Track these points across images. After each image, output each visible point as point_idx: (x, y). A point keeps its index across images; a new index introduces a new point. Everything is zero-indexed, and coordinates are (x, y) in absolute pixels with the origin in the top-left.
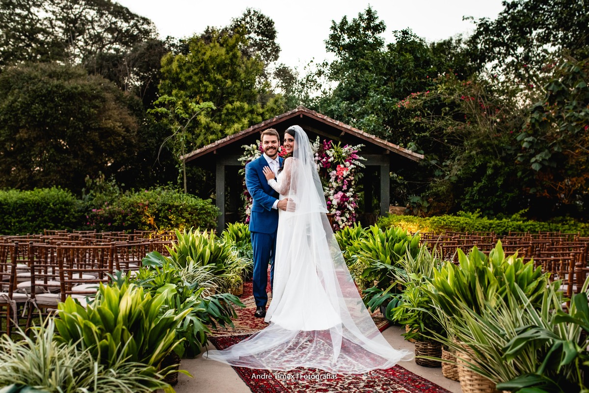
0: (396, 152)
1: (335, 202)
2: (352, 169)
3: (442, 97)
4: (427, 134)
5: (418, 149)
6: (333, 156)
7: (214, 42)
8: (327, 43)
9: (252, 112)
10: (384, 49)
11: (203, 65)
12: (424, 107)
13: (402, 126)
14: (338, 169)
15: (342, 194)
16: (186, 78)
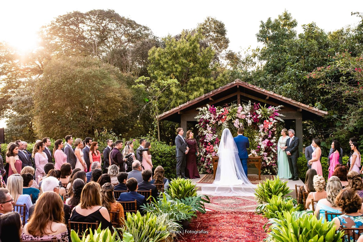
0: (307, 110)
1: (263, 147)
2: (275, 123)
3: (340, 70)
4: (329, 96)
5: (323, 107)
6: (261, 114)
7: (182, 39)
8: (258, 36)
9: (207, 83)
10: (297, 38)
11: (174, 54)
12: (327, 77)
13: (310, 90)
14: (264, 123)
15: (268, 140)
16: (164, 62)
